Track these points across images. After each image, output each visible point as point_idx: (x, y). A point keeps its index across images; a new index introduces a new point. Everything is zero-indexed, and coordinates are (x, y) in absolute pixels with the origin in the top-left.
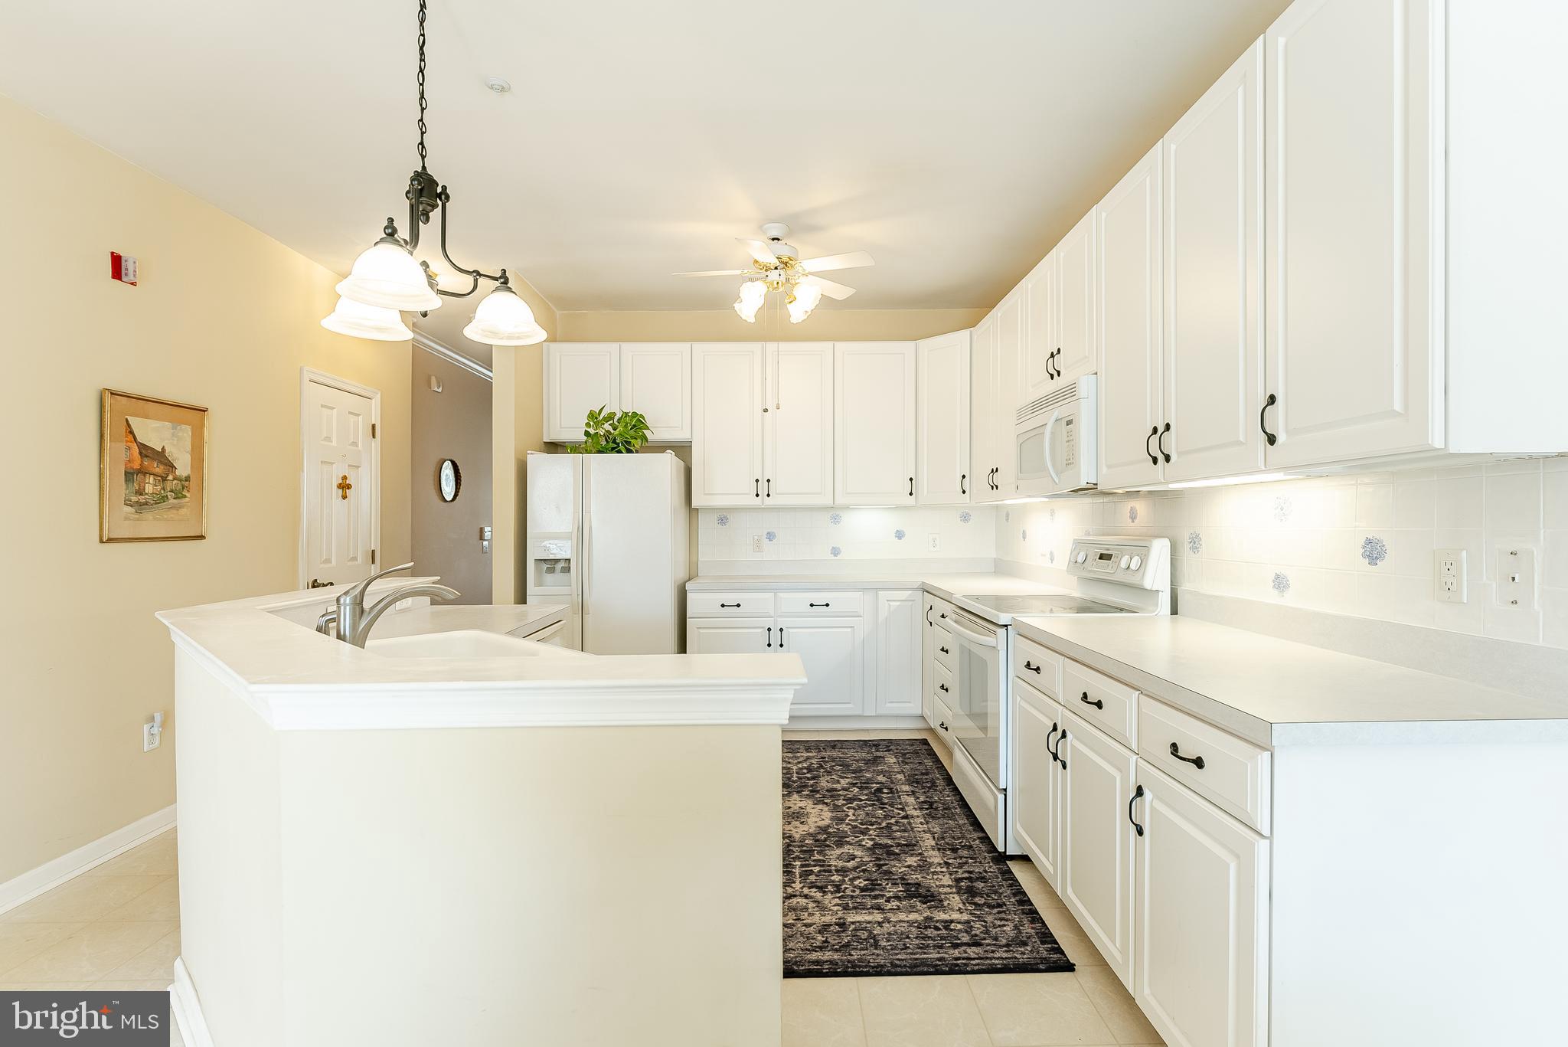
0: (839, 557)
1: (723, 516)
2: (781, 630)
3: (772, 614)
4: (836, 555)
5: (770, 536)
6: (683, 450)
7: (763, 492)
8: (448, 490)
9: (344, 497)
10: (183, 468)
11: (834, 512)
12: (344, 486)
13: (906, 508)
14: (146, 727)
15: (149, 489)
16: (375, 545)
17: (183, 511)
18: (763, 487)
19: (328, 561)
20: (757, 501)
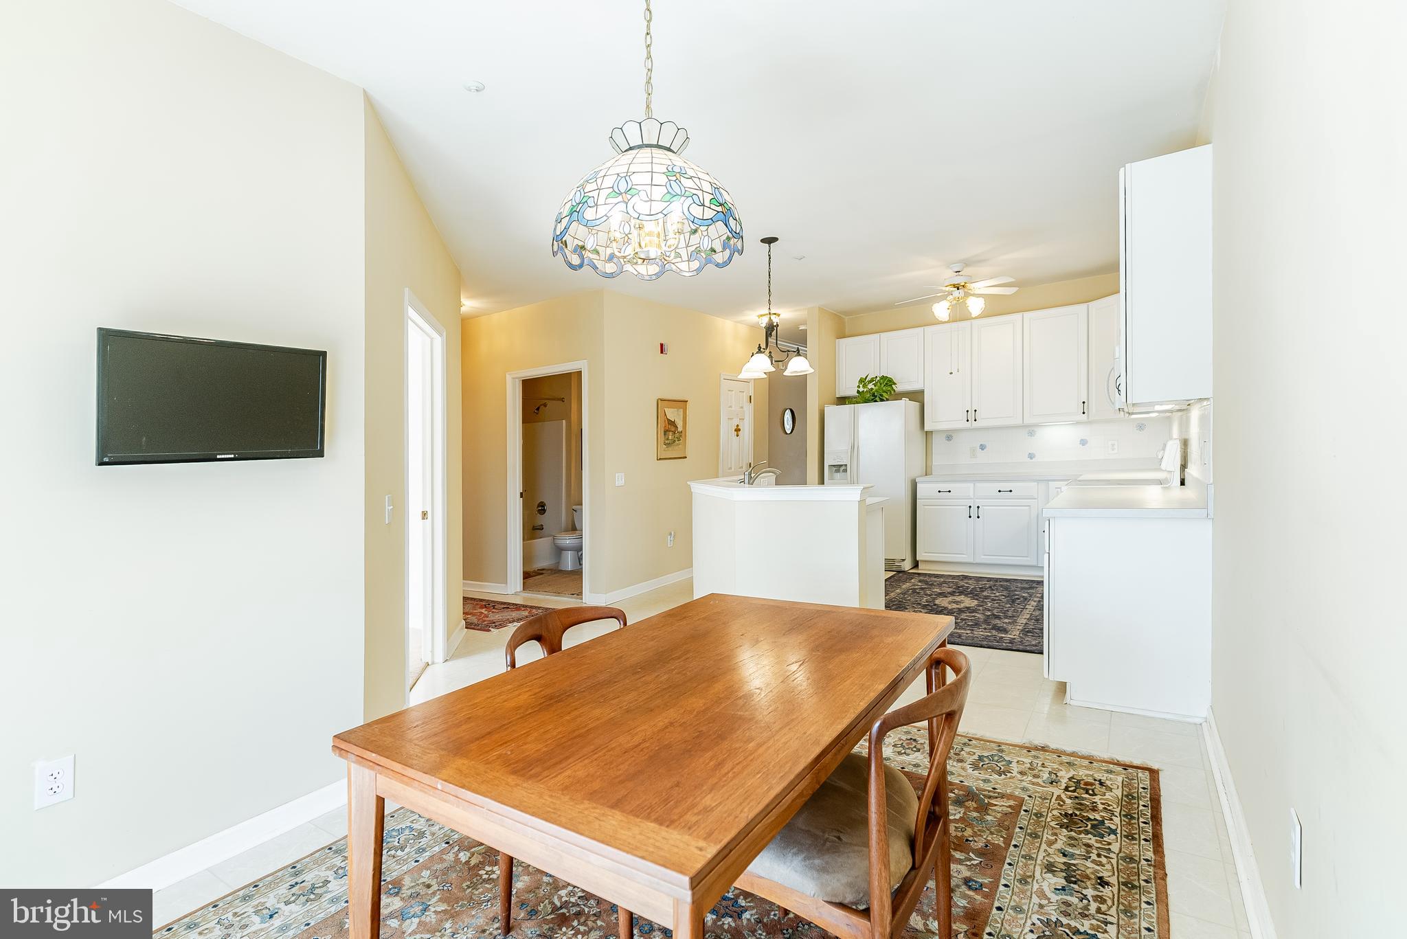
0: (1033, 460)
1: (949, 436)
2: (978, 507)
3: (972, 497)
4: (1031, 458)
5: (982, 447)
6: (917, 396)
7: (971, 418)
8: (788, 427)
9: (737, 436)
10: (680, 429)
11: (1030, 429)
12: (738, 430)
13: (1078, 423)
14: (669, 537)
15: (670, 437)
16: (751, 460)
17: (680, 446)
18: (971, 415)
19: (731, 468)
20: (968, 425)
